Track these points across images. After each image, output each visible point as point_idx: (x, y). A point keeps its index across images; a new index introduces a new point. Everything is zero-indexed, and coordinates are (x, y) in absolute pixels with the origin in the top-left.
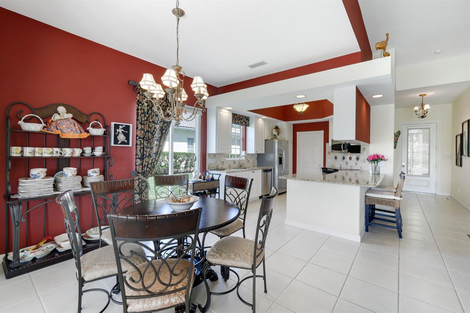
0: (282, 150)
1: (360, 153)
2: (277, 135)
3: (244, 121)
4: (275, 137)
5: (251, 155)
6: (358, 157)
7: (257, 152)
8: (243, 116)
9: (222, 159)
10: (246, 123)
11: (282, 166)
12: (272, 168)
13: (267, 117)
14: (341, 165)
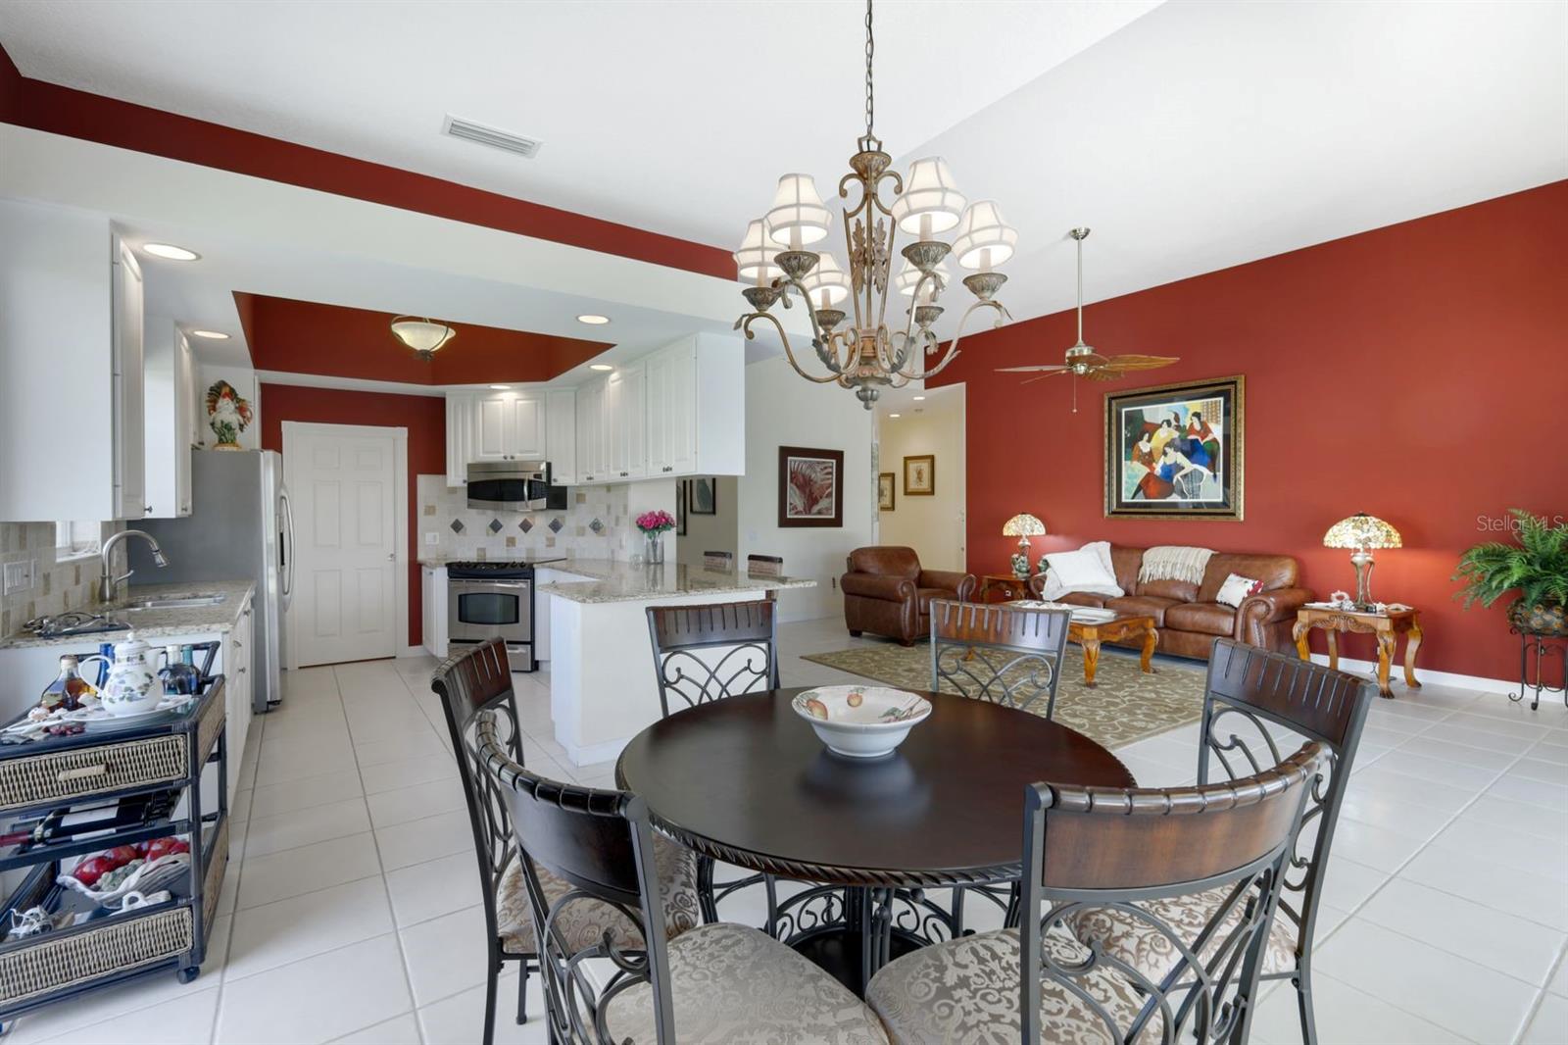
0: (283, 498)
1: (565, 508)
6: (555, 522)
9: (46, 559)
11: (284, 571)
13: (230, 337)
14: (484, 550)
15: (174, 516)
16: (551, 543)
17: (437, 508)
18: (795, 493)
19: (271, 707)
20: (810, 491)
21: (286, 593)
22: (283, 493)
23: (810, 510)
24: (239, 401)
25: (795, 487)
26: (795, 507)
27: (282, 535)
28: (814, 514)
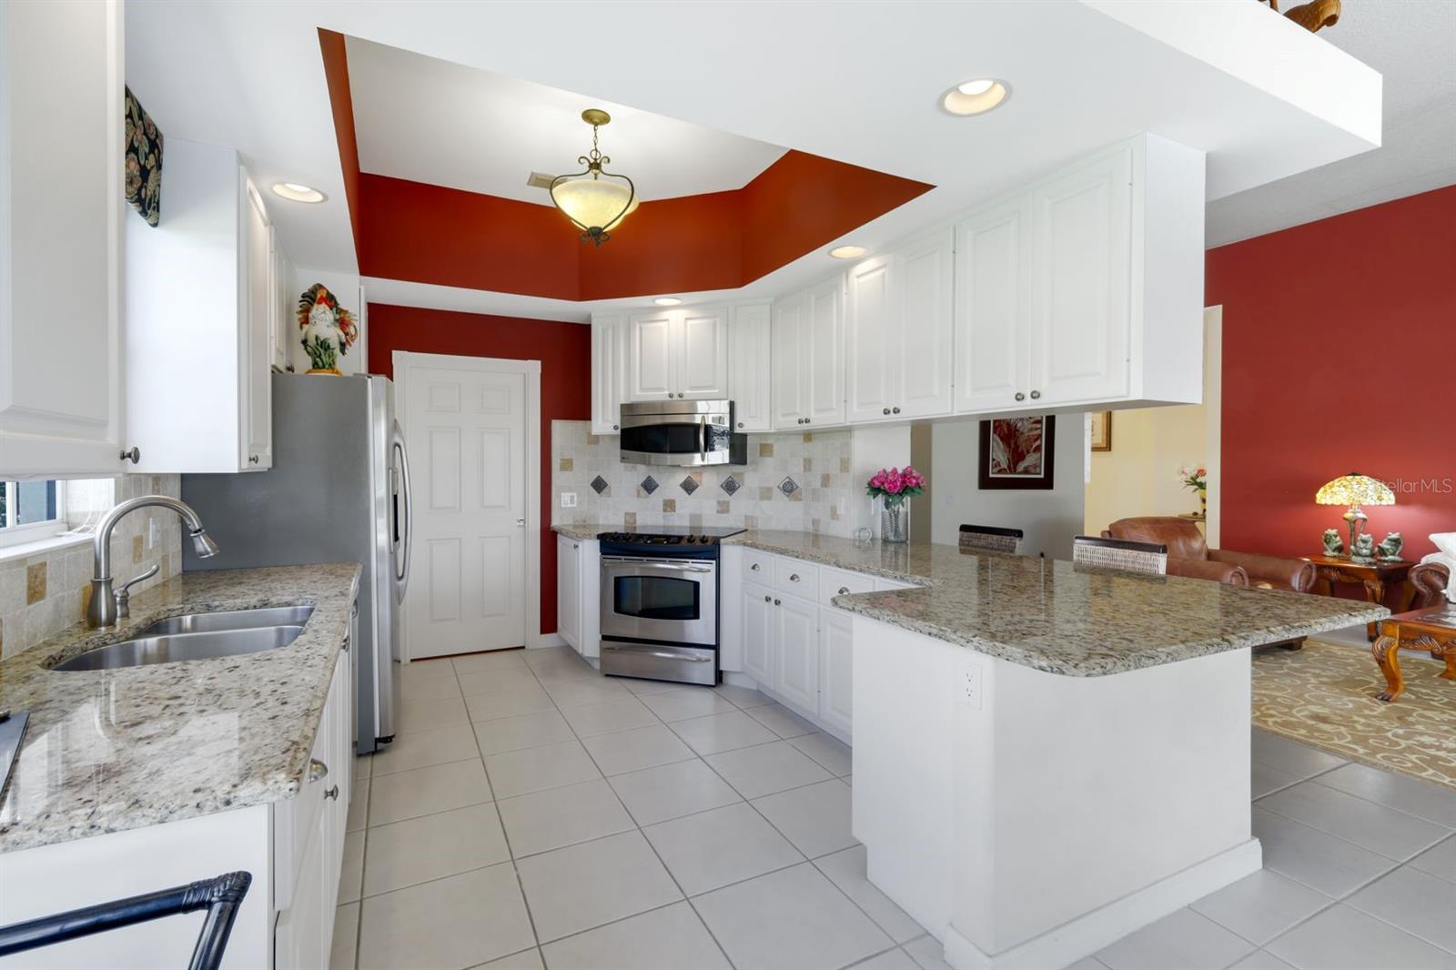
0: (398, 445)
1: (745, 463)
6: (730, 480)
7: (252, 460)
13: (326, 198)
14: (634, 515)
15: (237, 472)
16: (724, 508)
17: (574, 462)
18: (998, 444)
19: (380, 746)
20: (1016, 444)
21: (400, 578)
22: (397, 440)
23: (1015, 468)
24: (339, 311)
25: (998, 439)
26: (998, 464)
27: (395, 497)
28: (1019, 473)
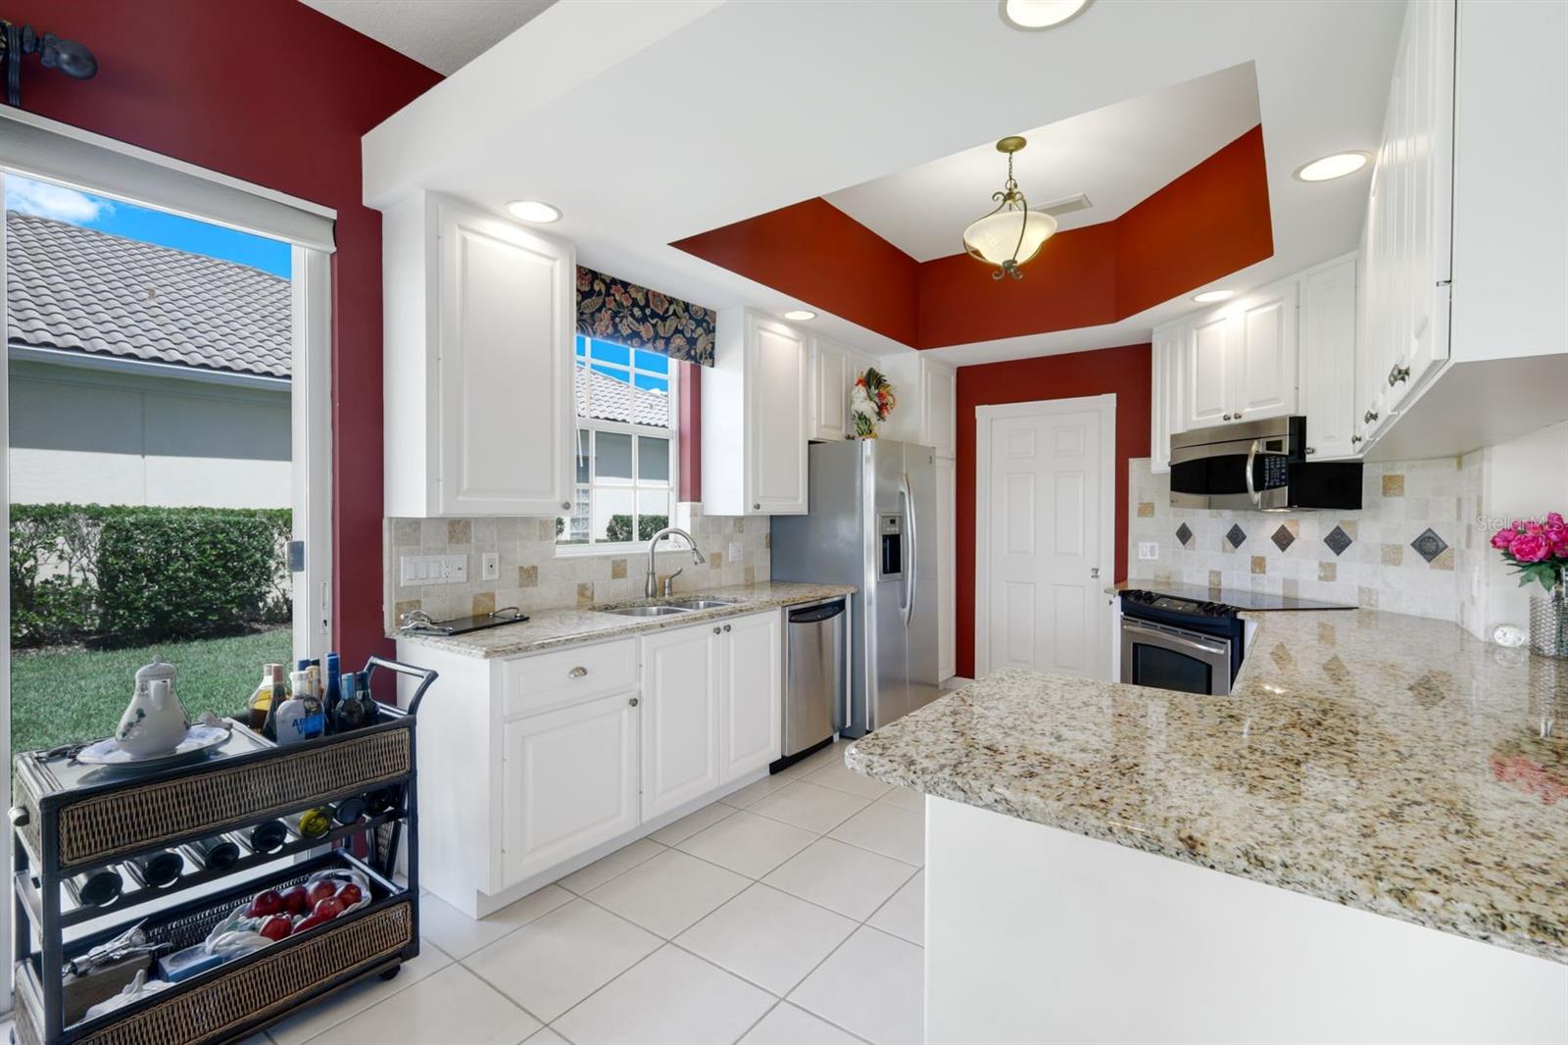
0: (902, 493)
1: (1358, 506)
2: (874, 419)
3: (677, 331)
4: (864, 427)
5: (732, 522)
6: (1338, 532)
7: (758, 507)
8: (671, 301)
9: (526, 553)
10: (692, 342)
11: (904, 580)
12: (847, 593)
13: (815, 314)
14: (1218, 574)
16: (1328, 573)
17: (1156, 506)
21: (906, 606)
22: (902, 489)
